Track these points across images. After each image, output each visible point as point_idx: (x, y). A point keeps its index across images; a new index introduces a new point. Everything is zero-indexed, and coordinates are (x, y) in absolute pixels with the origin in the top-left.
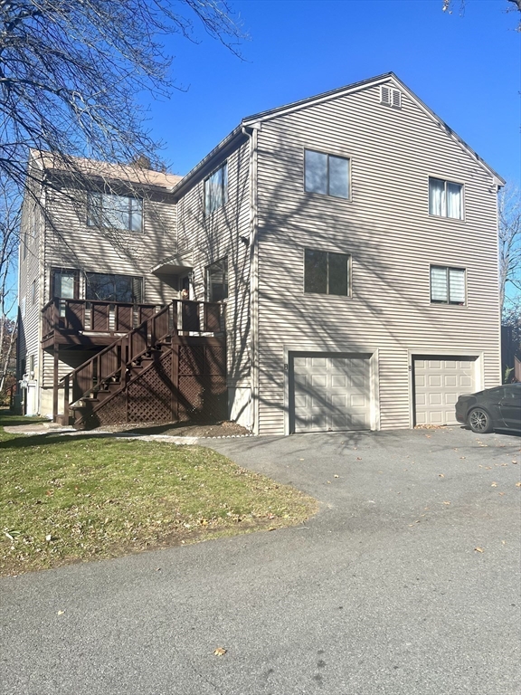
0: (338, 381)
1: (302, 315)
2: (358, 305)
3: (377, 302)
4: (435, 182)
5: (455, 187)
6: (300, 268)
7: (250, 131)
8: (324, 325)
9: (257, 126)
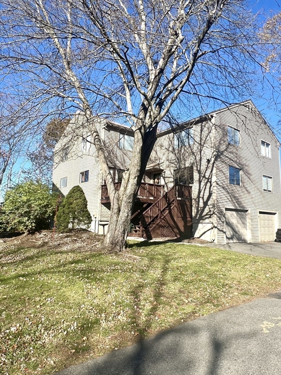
0: (238, 221)
1: (228, 193)
2: (244, 190)
3: (249, 189)
4: (263, 143)
5: (268, 145)
6: (228, 174)
7: (212, 117)
8: (234, 197)
9: (215, 115)
